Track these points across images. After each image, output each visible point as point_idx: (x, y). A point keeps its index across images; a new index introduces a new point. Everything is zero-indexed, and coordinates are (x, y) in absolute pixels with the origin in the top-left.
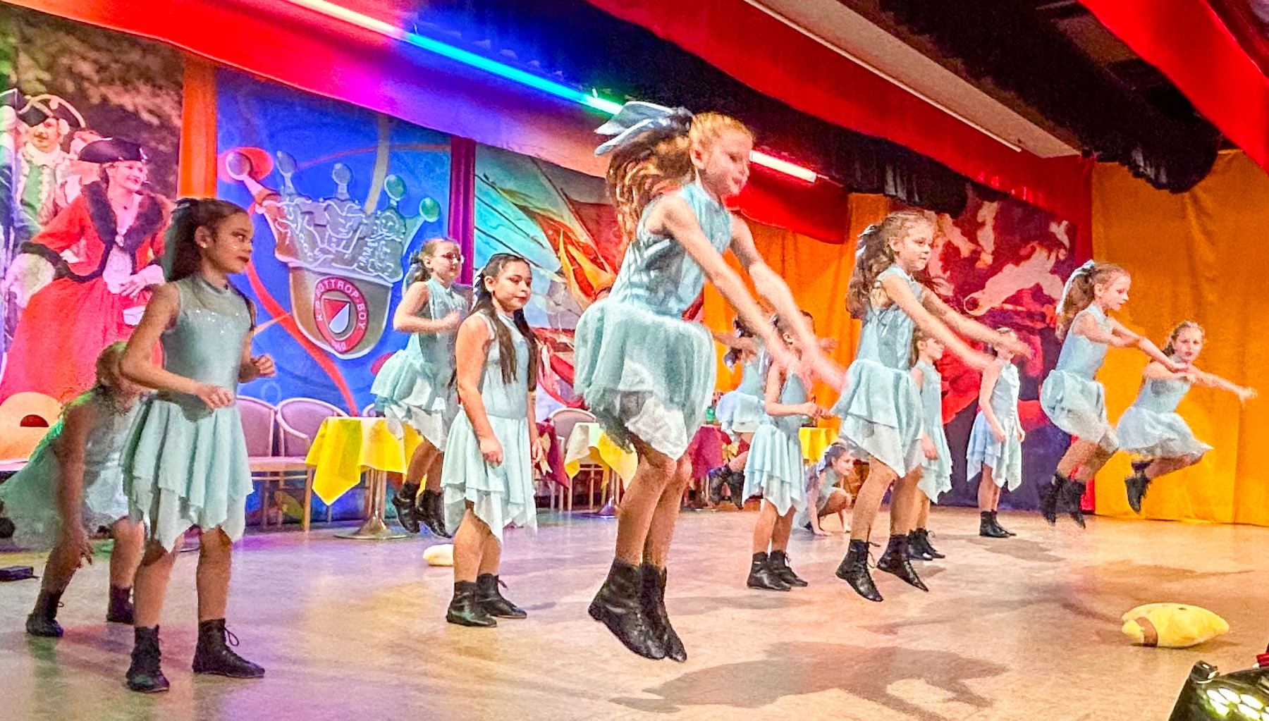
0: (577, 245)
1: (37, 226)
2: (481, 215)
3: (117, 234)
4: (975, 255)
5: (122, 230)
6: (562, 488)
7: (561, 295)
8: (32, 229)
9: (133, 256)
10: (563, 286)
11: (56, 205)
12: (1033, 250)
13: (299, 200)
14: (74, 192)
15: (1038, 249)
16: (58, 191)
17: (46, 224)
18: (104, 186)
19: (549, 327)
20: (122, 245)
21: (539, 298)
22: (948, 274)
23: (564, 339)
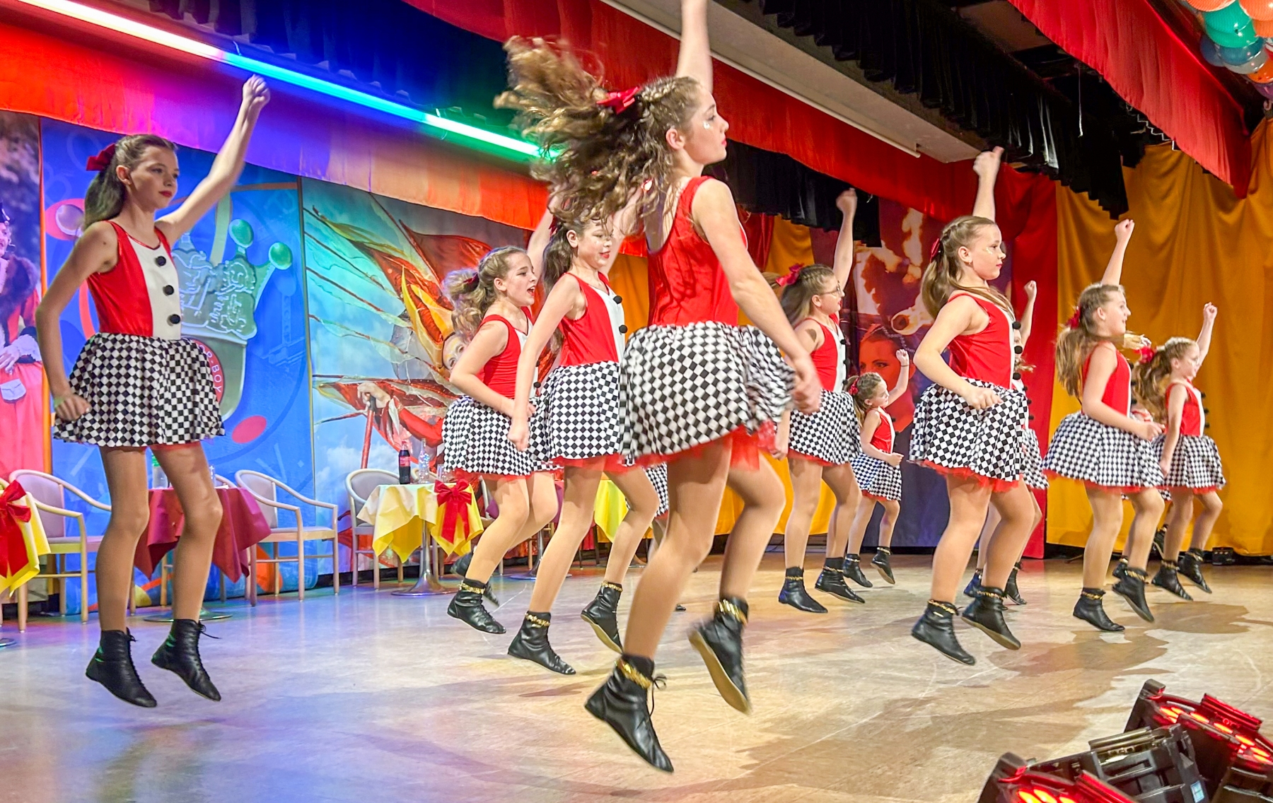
0: (421, 283)
2: (312, 254)
4: (903, 269)
7: (406, 342)
10: (409, 333)
19: (395, 378)
21: (383, 346)
22: (873, 291)
23: (414, 391)
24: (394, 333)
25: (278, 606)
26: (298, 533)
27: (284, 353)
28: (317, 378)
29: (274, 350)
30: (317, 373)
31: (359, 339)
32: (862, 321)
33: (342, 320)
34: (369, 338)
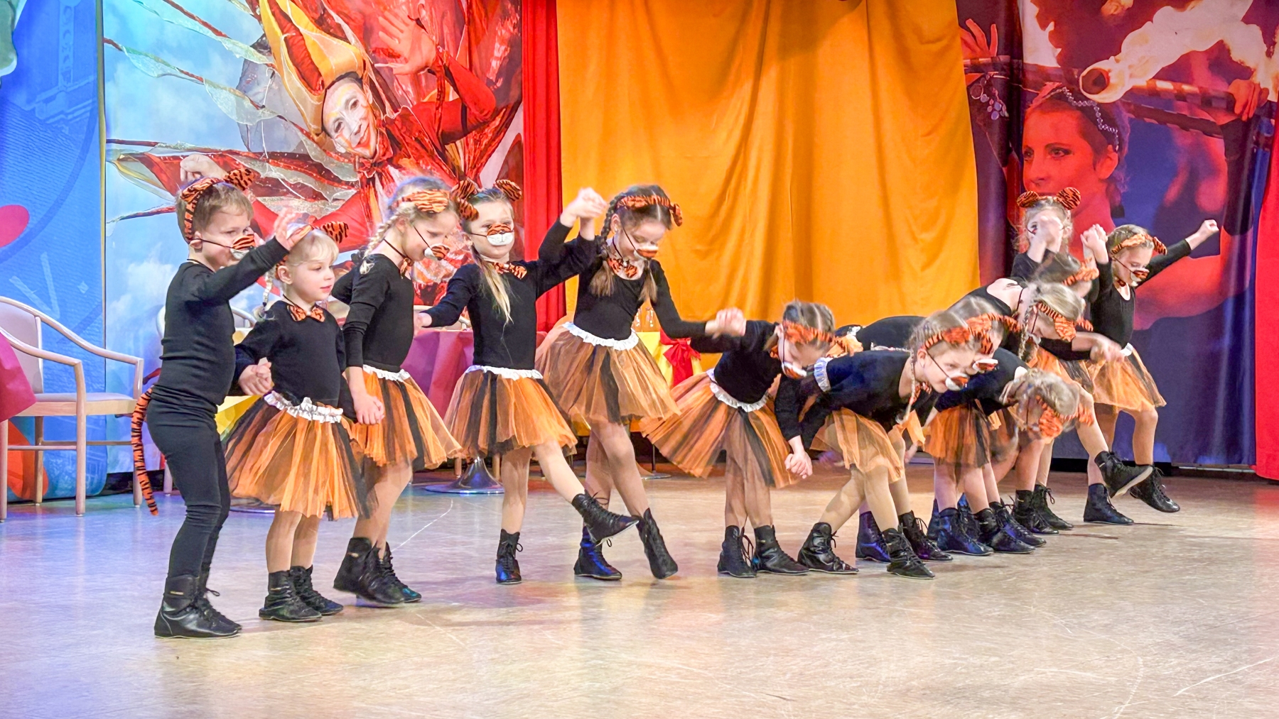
7: (261, 91)
19: (243, 149)
21: (225, 94)
22: (1051, 27)
23: (274, 172)
24: (244, 74)
25: (40, 521)
26: (78, 403)
27: (60, 102)
28: (114, 146)
29: (45, 96)
30: (113, 137)
31: (187, 82)
32: (1030, 77)
33: (158, 51)
34: (201, 79)
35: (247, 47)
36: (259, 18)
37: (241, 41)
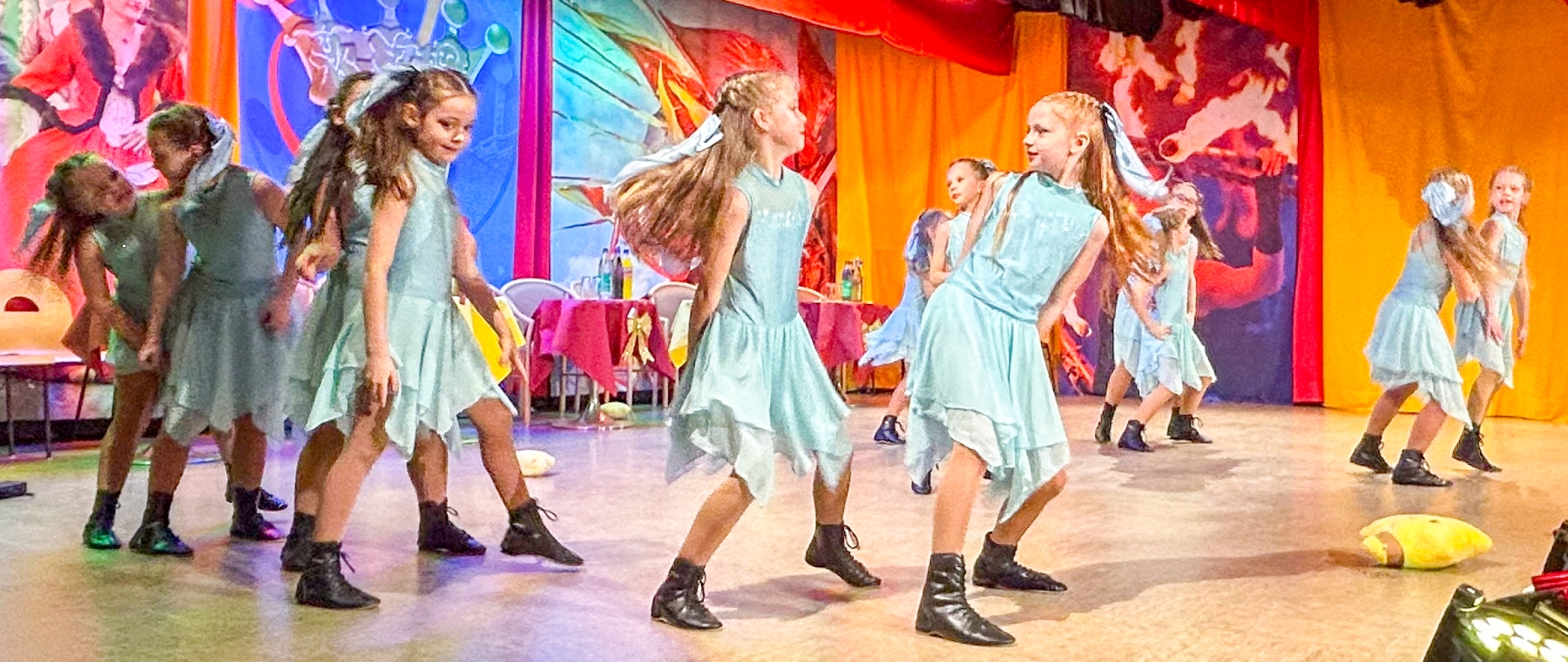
0: (681, 81)
1: (19, 66)
2: (560, 44)
3: (114, 73)
4: (1173, 88)
5: (121, 69)
6: (666, 381)
7: (659, 145)
8: (12, 70)
9: (136, 101)
10: (663, 133)
11: (40, 41)
12: (1245, 81)
13: (336, 29)
14: (61, 22)
15: (1252, 80)
16: (42, 21)
17: (28, 62)
18: (98, 14)
20: (121, 87)
21: (635, 146)
24: (648, 133)
28: (561, 180)
30: (561, 175)
31: (611, 139)
33: (592, 117)
34: (619, 138)
35: (651, 116)
36: (658, 97)
37: (648, 110)
